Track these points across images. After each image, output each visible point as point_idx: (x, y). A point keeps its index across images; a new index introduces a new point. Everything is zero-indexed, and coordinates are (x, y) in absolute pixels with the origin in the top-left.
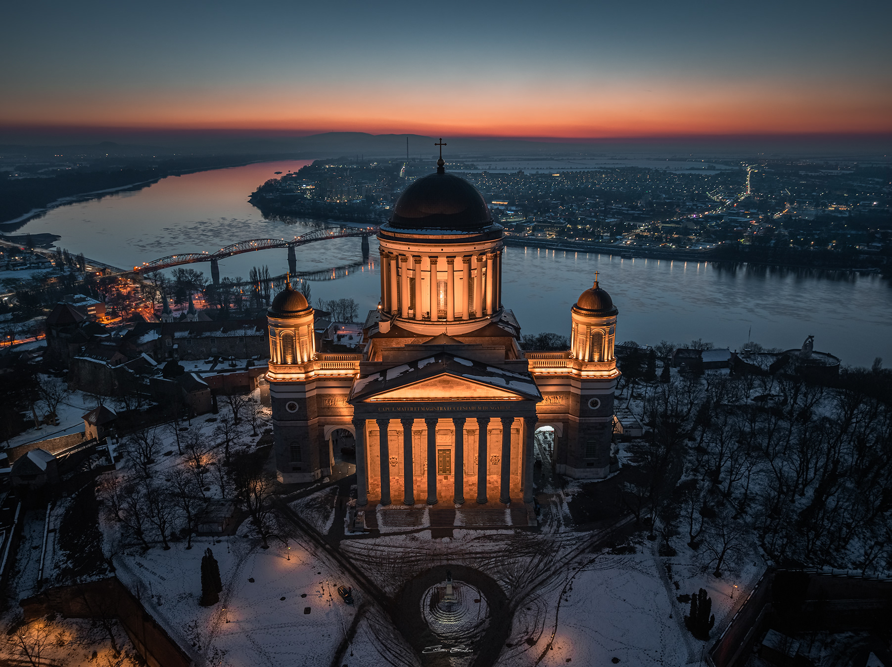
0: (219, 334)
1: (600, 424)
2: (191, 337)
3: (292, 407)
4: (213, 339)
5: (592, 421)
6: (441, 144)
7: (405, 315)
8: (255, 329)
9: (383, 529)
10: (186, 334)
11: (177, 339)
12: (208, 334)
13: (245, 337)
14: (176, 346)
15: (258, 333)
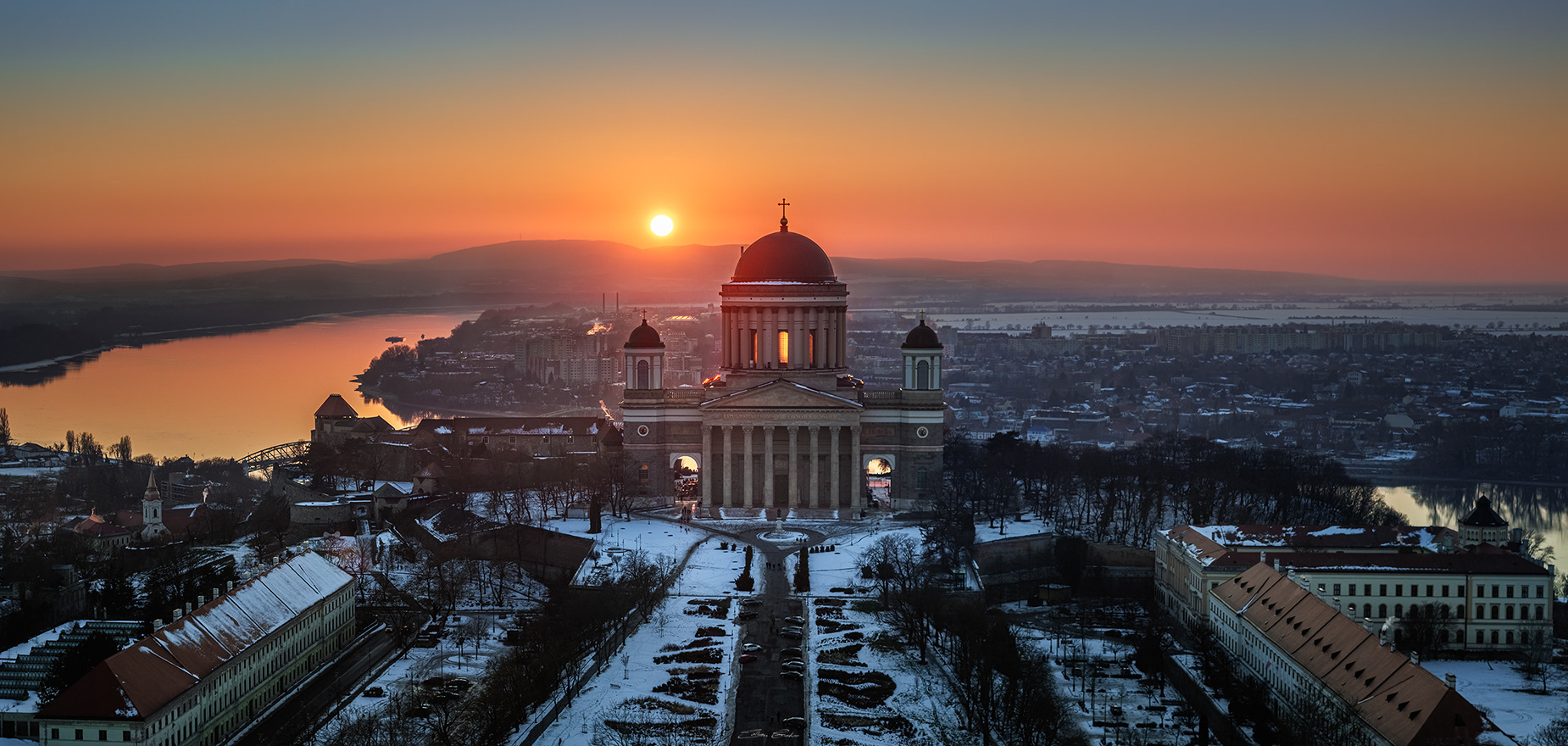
0: (520, 431)
1: (929, 453)
2: (488, 434)
3: (643, 431)
4: (513, 437)
5: (921, 450)
6: (784, 204)
7: (745, 366)
8: (562, 428)
9: (724, 518)
10: (482, 430)
11: (473, 435)
12: (508, 431)
13: (551, 435)
14: (471, 443)
15: (565, 432)
